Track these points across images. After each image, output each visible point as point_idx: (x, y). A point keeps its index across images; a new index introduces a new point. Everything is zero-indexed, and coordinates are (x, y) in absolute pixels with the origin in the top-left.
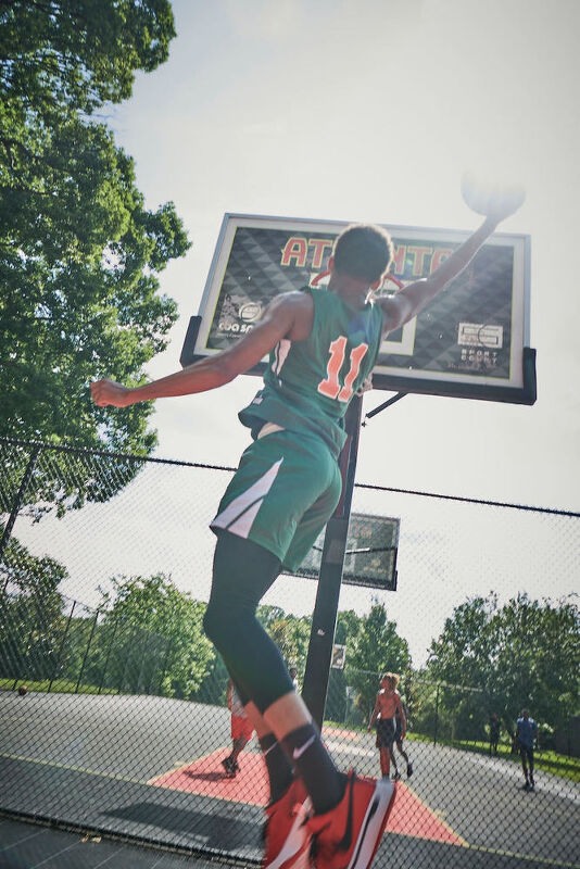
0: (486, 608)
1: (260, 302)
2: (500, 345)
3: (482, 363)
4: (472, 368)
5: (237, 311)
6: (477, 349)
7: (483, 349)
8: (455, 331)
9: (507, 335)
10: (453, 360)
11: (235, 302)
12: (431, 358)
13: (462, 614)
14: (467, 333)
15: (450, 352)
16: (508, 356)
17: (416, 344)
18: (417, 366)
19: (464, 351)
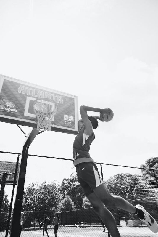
0: (35, 187)
1: (12, 102)
2: (73, 121)
3: (70, 125)
4: (67, 126)
5: (5, 103)
6: (69, 121)
7: (70, 121)
8: (63, 116)
9: (74, 119)
10: (63, 124)
11: (4, 101)
12: (59, 123)
13: (28, 190)
14: (66, 117)
15: (63, 122)
16: (75, 123)
17: (55, 119)
18: (55, 124)
19: (66, 122)
